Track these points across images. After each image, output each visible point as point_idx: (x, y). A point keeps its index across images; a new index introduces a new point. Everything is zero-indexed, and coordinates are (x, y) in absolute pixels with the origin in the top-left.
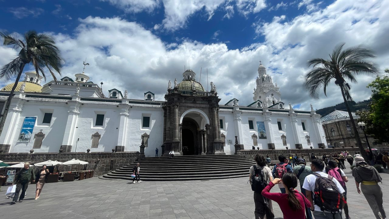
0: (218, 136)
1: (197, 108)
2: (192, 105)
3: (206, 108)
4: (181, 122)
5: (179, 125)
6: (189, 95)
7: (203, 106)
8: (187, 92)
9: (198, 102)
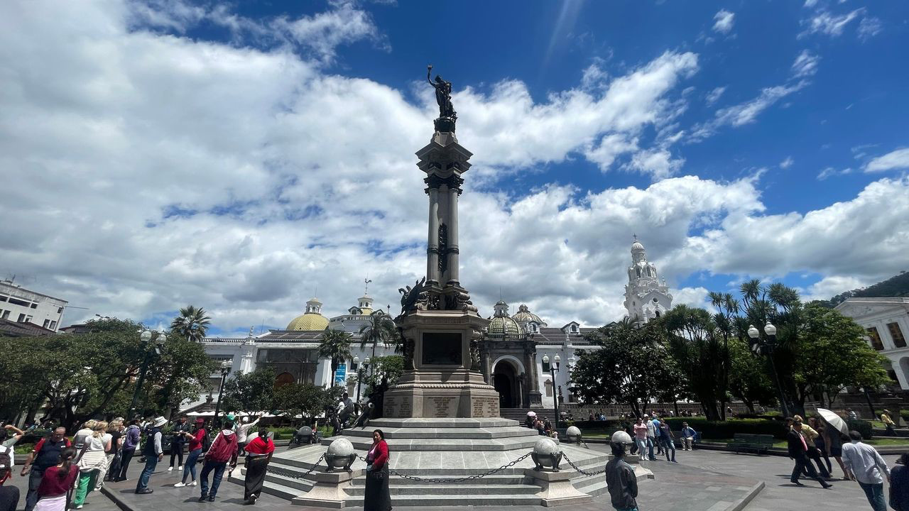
0: (534, 387)
1: (510, 354)
2: (504, 351)
3: (521, 353)
4: (493, 371)
5: (491, 375)
6: (501, 340)
7: (517, 351)
8: (498, 337)
9: (510, 347)
